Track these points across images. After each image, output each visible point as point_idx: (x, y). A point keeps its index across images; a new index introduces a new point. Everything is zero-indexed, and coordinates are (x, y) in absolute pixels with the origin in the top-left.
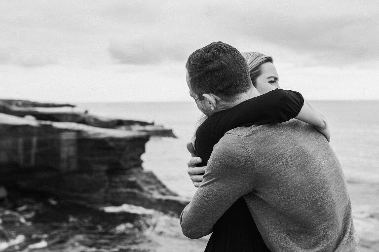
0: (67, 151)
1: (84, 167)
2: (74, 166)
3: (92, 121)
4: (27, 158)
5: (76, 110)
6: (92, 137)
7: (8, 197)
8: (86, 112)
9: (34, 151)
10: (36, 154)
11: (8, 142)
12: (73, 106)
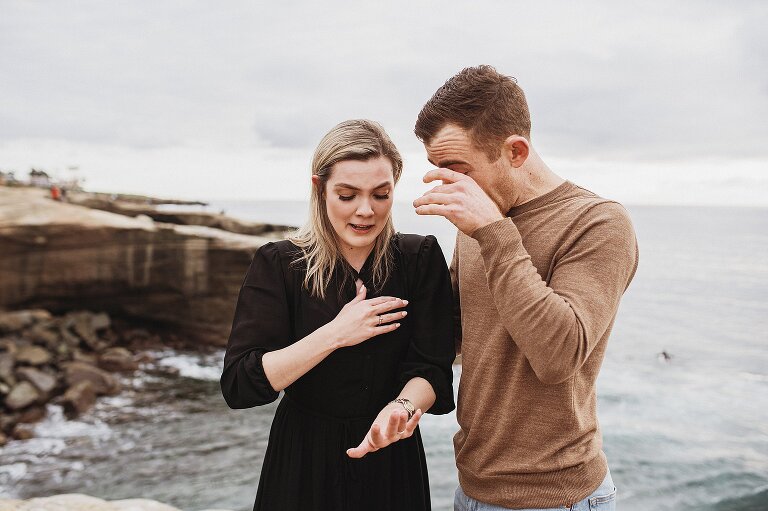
0: (195, 266)
1: (216, 288)
2: (203, 287)
3: (230, 225)
4: (139, 274)
5: (208, 211)
6: (230, 247)
7: (112, 327)
8: (222, 213)
9: (148, 264)
10: (152, 270)
11: (112, 252)
12: (204, 205)
